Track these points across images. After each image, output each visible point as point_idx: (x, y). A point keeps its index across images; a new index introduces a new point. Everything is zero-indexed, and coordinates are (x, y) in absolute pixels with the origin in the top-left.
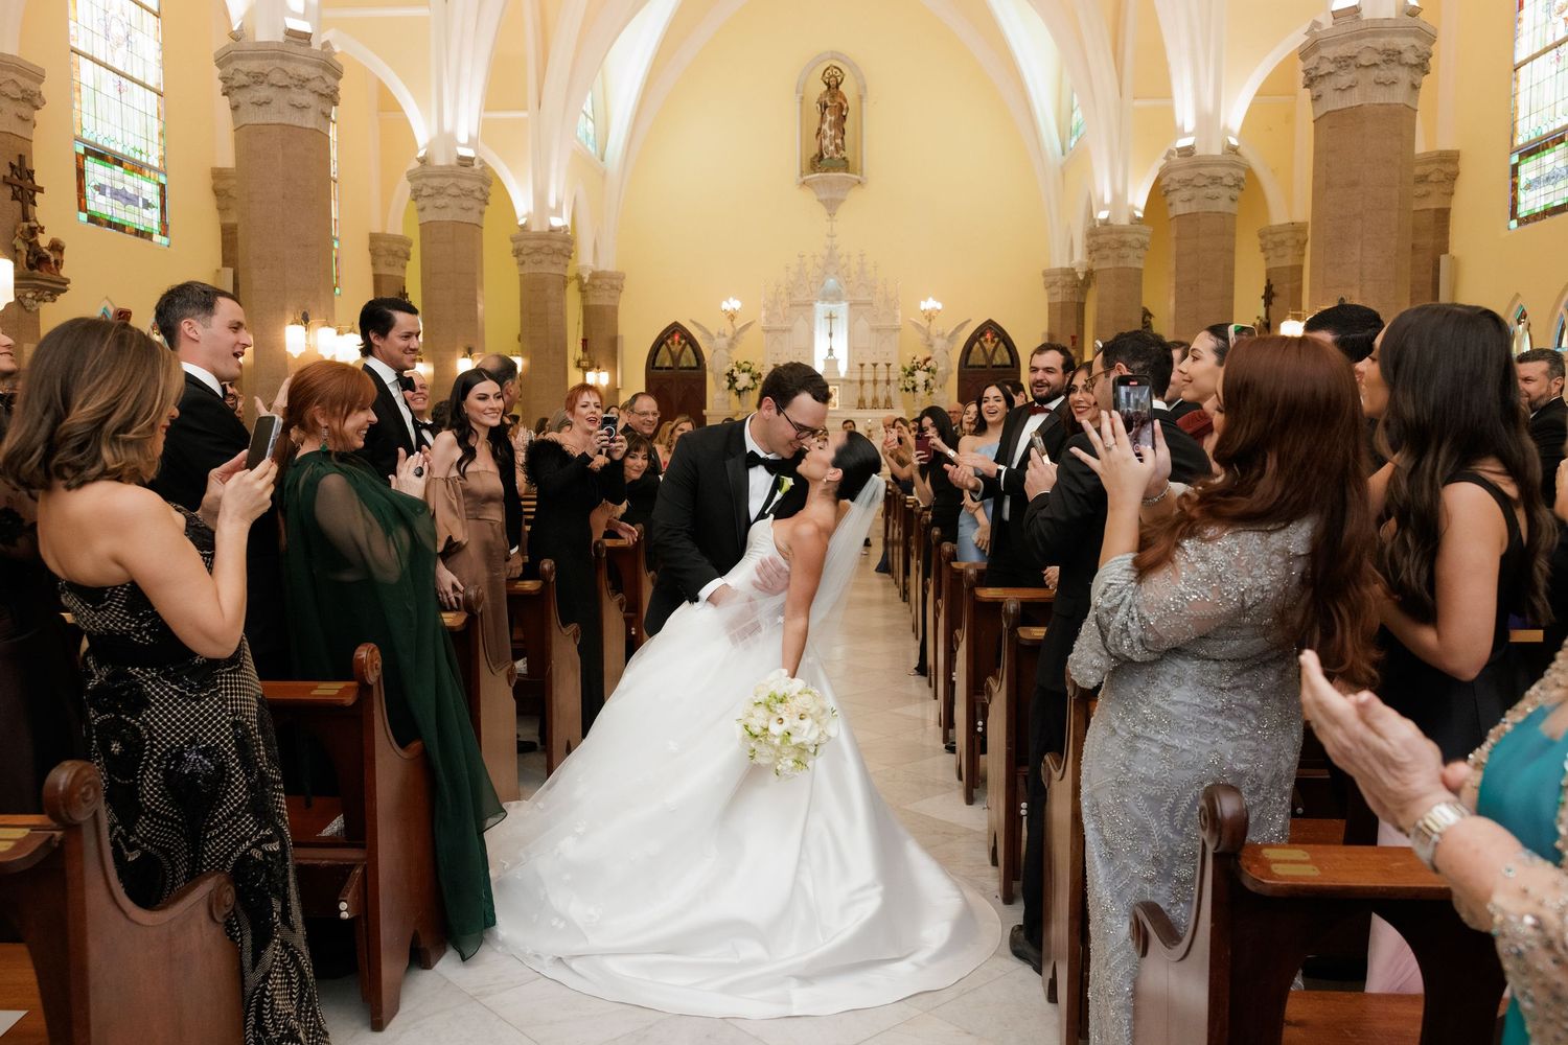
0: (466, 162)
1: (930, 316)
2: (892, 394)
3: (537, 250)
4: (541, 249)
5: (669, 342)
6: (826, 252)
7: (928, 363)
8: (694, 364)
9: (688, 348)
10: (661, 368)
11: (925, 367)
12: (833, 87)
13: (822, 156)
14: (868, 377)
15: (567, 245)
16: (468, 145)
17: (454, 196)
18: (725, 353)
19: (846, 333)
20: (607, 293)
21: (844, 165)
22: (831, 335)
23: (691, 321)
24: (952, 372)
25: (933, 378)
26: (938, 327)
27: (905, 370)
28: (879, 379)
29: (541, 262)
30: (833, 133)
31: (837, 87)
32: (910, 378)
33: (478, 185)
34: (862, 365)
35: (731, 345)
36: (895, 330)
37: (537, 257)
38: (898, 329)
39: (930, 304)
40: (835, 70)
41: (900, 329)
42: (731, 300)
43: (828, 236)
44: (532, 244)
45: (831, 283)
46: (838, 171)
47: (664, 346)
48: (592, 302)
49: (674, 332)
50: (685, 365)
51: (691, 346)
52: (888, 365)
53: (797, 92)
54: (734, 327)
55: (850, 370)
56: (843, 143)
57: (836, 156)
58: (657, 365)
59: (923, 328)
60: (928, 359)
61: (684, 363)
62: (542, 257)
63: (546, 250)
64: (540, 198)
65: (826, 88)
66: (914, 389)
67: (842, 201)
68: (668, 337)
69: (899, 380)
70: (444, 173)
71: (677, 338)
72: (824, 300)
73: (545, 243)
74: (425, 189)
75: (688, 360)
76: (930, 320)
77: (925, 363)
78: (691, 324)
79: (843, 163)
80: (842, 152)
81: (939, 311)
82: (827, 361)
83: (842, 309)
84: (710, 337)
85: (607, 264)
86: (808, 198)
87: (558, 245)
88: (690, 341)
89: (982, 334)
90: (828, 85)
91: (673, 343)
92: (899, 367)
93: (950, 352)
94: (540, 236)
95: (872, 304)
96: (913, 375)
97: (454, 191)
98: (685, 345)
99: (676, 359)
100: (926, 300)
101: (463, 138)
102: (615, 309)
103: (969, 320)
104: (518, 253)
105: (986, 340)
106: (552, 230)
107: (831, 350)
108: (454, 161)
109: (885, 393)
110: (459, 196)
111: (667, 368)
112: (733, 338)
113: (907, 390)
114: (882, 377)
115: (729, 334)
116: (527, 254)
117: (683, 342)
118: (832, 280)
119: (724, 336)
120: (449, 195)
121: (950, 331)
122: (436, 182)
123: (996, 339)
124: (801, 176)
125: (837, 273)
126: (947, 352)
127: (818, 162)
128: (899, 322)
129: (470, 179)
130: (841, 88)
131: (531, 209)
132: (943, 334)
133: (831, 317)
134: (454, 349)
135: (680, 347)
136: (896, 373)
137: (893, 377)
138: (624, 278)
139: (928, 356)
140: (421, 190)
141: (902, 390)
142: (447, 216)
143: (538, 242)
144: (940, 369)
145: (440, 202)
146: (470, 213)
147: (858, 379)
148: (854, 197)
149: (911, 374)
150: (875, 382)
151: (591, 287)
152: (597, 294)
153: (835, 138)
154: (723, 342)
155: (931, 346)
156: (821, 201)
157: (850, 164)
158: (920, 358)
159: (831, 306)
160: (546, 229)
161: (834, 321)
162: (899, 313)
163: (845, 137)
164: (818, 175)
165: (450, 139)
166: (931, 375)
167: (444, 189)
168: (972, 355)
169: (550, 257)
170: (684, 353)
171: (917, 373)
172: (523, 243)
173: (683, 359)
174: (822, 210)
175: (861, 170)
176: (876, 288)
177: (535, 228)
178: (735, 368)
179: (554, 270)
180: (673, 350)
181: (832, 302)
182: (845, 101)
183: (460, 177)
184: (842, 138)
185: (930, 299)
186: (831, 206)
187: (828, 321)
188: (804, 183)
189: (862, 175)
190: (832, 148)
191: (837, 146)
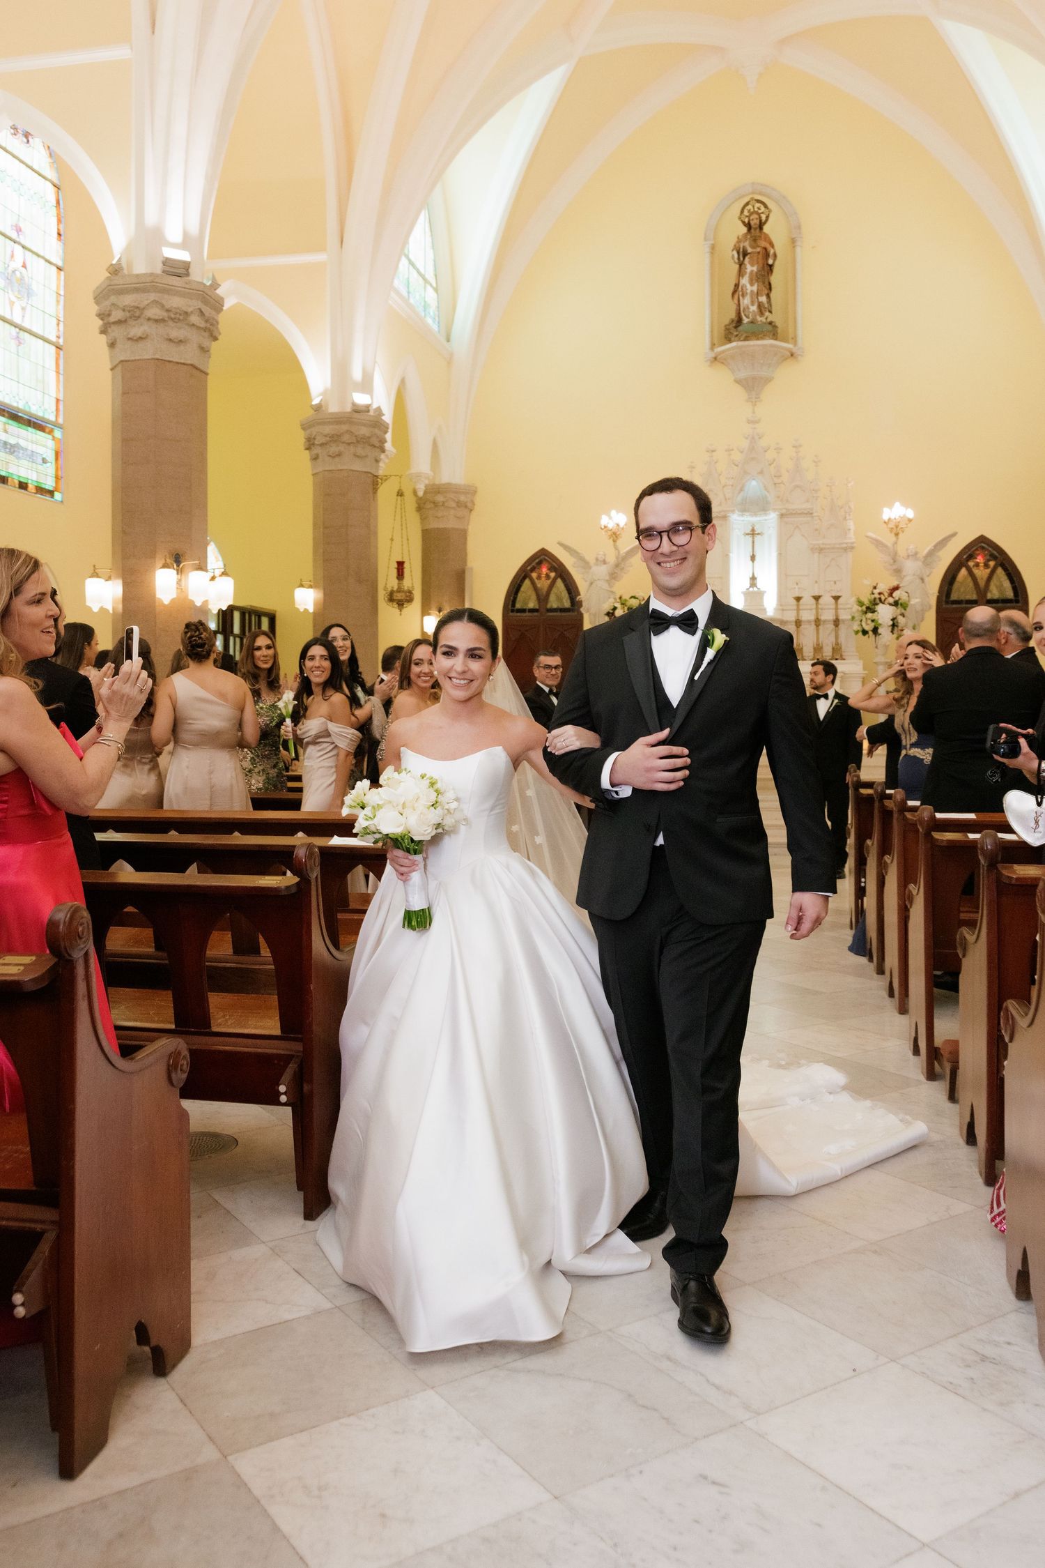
0: (178, 270)
1: (896, 529)
2: (842, 639)
3: (335, 438)
4: (339, 436)
5: (534, 575)
6: (745, 444)
7: (896, 594)
8: (567, 604)
9: (559, 583)
10: (523, 611)
11: (891, 600)
12: (755, 228)
13: (739, 321)
14: (808, 615)
15: (376, 431)
16: (184, 245)
17: (156, 321)
18: (605, 586)
19: (774, 554)
20: (452, 512)
21: (772, 330)
22: (753, 558)
23: (561, 544)
24: (930, 608)
25: (903, 615)
26: (906, 544)
27: (861, 603)
28: (823, 618)
29: (339, 455)
30: (755, 289)
31: (761, 225)
32: (869, 615)
33: (198, 304)
34: (798, 599)
35: (613, 576)
36: (845, 549)
37: (334, 449)
38: (849, 548)
39: (897, 511)
40: (758, 205)
41: (852, 548)
42: (613, 513)
43: (749, 422)
44: (328, 430)
45: (754, 486)
46: (762, 338)
47: (527, 582)
48: (434, 524)
49: (540, 563)
50: (555, 606)
51: (564, 580)
52: (836, 598)
53: (705, 238)
54: (616, 548)
55: (781, 606)
56: (768, 302)
57: (759, 319)
58: (518, 606)
59: (886, 546)
60: (896, 588)
61: (553, 603)
62: (341, 448)
63: (346, 438)
64: (341, 369)
65: (745, 230)
66: (875, 630)
67: (768, 380)
68: (533, 570)
69: (853, 618)
70: (144, 285)
71: (544, 570)
72: (744, 511)
73: (345, 427)
74: (113, 313)
75: (559, 599)
76: (897, 534)
77: (891, 595)
78: (561, 548)
79: (770, 328)
80: (767, 314)
81: (910, 520)
82: (747, 594)
83: (769, 522)
84: (585, 565)
85: (452, 474)
86: (722, 378)
87: (364, 431)
88: (561, 573)
89: (971, 557)
90: (749, 226)
91: (539, 577)
92: (854, 599)
93: (926, 579)
94: (339, 419)
95: (812, 514)
96: (874, 611)
97: (155, 312)
98: (554, 581)
99: (543, 598)
100: (890, 506)
101: (174, 233)
102: (463, 534)
103: (954, 534)
104: (310, 444)
105: (977, 565)
106: (358, 410)
107: (753, 579)
108: (158, 269)
109: (832, 639)
110: (163, 320)
111: (531, 611)
112: (617, 566)
113: (865, 632)
114: (828, 615)
115: (612, 559)
116: (322, 445)
117: (553, 575)
118: (754, 483)
119: (604, 562)
120: (149, 319)
121: (926, 552)
122: (128, 300)
123: (992, 563)
124: (713, 346)
125: (761, 472)
126: (922, 580)
127: (736, 328)
128: (851, 537)
129: (183, 295)
130: (766, 227)
131: (329, 384)
132: (916, 554)
133: (753, 533)
134: (152, 555)
135: (549, 582)
136: (849, 608)
137: (844, 616)
138: (475, 492)
139: (895, 584)
140: (109, 315)
141: (857, 632)
142: (146, 352)
143: (337, 427)
144: (913, 601)
145: (136, 331)
146: (182, 347)
147: (793, 619)
148: (785, 375)
149: (871, 609)
150: (818, 622)
151: (432, 505)
152: (440, 514)
153: (759, 294)
154: (602, 571)
155: (898, 572)
156: (738, 381)
157: (779, 331)
158: (884, 587)
159: (754, 519)
160: (348, 409)
161: (757, 538)
162: (851, 525)
163: (772, 295)
164: (734, 344)
165: (156, 236)
166: (900, 610)
167: (142, 310)
168: (956, 586)
169: (352, 449)
170: (554, 590)
171: (881, 608)
172: (314, 430)
173: (552, 598)
174: (740, 392)
175: (795, 336)
176: (816, 491)
177: (333, 408)
178: (618, 605)
179: (358, 466)
180: (539, 586)
181: (755, 514)
182: (772, 243)
183: (166, 291)
184: (768, 296)
185: (897, 504)
186: (753, 386)
187: (749, 538)
188: (715, 358)
189: (795, 344)
190: (754, 308)
191: (760, 306)
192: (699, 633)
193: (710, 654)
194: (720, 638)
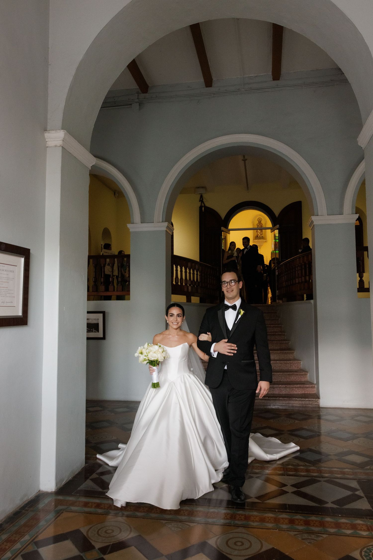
13: (258, 236)
30: (260, 231)
31: (261, 221)
40: (260, 218)
46: (261, 239)
53: (252, 223)
56: (262, 234)
57: (261, 236)
65: (258, 222)
67: (262, 245)
79: (262, 237)
124: (253, 240)
130: (261, 222)
148: (265, 245)
153: (260, 232)
164: (257, 240)
175: (266, 239)
182: (262, 224)
184: (262, 232)
188: (254, 242)
189: (266, 240)
190: (260, 234)
191: (261, 234)
192: (237, 311)
193: (240, 316)
194: (242, 312)
